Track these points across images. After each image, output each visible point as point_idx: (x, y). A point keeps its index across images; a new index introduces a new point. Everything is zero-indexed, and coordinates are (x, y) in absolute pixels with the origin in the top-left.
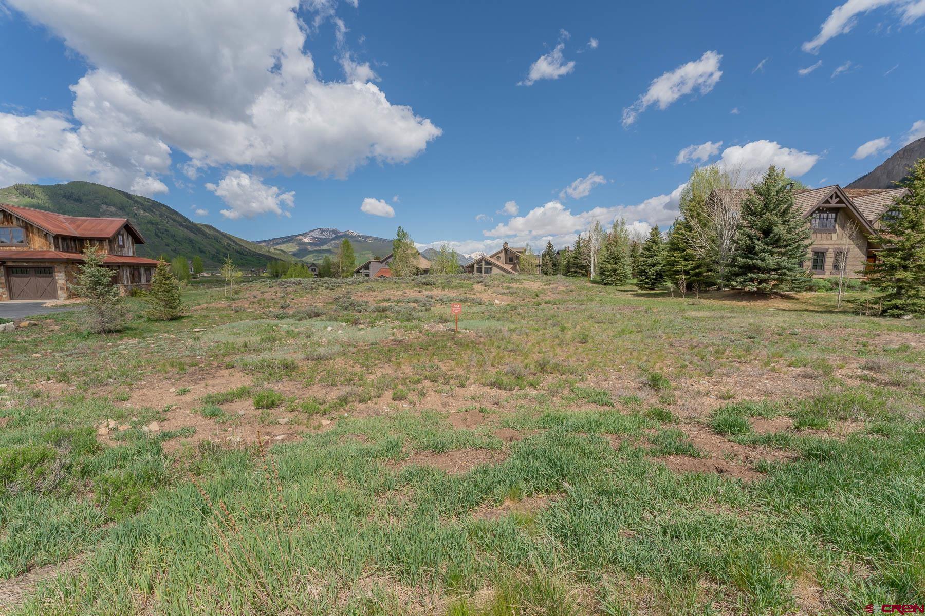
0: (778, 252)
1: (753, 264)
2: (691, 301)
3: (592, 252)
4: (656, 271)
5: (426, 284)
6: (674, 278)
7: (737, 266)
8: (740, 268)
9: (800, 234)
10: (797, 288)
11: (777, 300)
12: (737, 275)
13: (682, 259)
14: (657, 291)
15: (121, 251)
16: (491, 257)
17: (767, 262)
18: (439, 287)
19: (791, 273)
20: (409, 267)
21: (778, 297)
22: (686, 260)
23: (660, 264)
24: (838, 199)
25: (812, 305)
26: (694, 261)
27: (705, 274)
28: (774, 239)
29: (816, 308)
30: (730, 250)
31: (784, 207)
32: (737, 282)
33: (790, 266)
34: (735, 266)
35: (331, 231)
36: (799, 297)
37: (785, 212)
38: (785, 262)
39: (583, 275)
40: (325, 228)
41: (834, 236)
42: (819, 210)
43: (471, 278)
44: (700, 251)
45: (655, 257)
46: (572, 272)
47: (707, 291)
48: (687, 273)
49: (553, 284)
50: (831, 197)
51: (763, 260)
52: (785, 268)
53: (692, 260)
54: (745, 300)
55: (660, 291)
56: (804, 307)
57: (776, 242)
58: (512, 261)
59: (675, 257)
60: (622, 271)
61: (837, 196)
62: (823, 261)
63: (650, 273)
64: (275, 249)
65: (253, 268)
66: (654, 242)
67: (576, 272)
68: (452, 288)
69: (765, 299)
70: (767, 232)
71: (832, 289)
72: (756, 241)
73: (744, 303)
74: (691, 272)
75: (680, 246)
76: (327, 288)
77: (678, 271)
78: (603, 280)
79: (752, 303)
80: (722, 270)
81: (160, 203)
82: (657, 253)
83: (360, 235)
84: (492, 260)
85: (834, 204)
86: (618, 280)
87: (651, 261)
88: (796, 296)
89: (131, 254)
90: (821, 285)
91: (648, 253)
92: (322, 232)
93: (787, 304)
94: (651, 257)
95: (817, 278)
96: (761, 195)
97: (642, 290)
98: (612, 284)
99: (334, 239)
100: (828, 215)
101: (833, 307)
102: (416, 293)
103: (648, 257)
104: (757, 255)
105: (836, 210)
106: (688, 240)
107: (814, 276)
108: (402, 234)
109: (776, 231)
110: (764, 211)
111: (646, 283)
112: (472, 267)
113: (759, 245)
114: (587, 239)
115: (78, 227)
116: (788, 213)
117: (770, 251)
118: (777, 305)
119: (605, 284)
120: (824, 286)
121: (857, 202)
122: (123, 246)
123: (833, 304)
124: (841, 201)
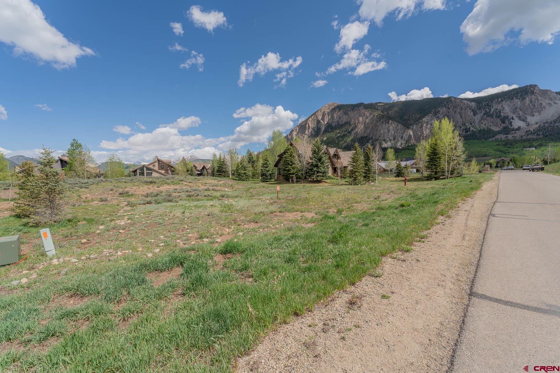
4: (270, 174)
16: (149, 165)
21: (323, 182)
30: (305, 165)
36: (327, 182)
39: (225, 176)
46: (217, 174)
51: (320, 169)
58: (164, 168)
70: (320, 160)
72: (318, 163)
73: (316, 184)
80: (304, 173)
86: (247, 178)
96: (316, 147)
98: (244, 180)
109: (323, 160)
110: (318, 153)
112: (135, 171)
117: (322, 166)
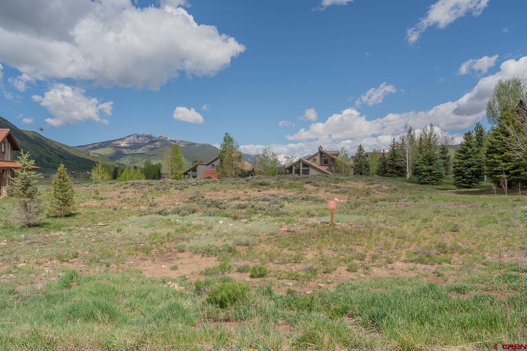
2: (515, 197)
3: (407, 155)
4: (472, 171)
5: (261, 184)
6: (495, 177)
13: (502, 161)
14: (475, 189)
15: (3, 157)
18: (274, 187)
20: (235, 169)
23: (475, 165)
26: (512, 162)
27: (523, 173)
35: (146, 137)
40: (140, 134)
44: (518, 153)
45: (470, 159)
48: (507, 172)
49: (376, 184)
53: (510, 162)
55: (478, 189)
59: (494, 159)
60: (437, 171)
63: (466, 173)
64: (94, 153)
65: (73, 171)
66: (468, 145)
67: (392, 173)
68: (286, 187)
74: (511, 172)
75: (498, 149)
76: (176, 189)
77: (499, 171)
78: (420, 179)
82: (472, 155)
83: (173, 139)
84: (309, 162)
86: (433, 179)
87: (466, 162)
89: (10, 159)
91: (463, 155)
92: (138, 137)
94: (467, 159)
97: (459, 188)
98: (428, 183)
99: (149, 143)
103: (464, 159)
106: (505, 143)
108: (228, 140)
111: (463, 182)
114: (400, 142)
119: (422, 184)
122: (4, 153)
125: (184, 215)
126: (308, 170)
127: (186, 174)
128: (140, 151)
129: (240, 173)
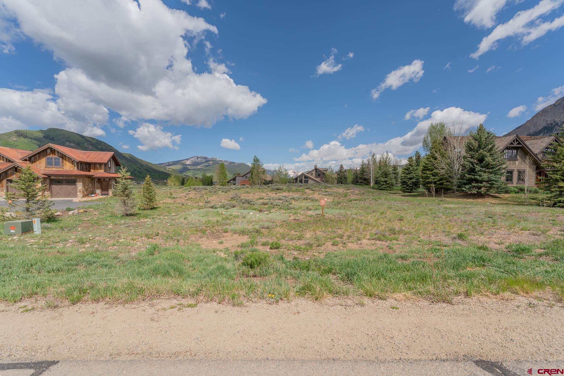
0: (488, 172)
1: (475, 178)
2: (440, 199)
3: (371, 171)
4: (413, 182)
5: (277, 189)
6: (427, 186)
7: (465, 179)
8: (467, 180)
9: (500, 161)
10: (500, 191)
11: (489, 198)
12: (466, 184)
13: (432, 175)
14: (414, 194)
15: (109, 170)
16: (307, 173)
17: (483, 177)
18: (286, 191)
19: (497, 183)
20: (260, 179)
21: (489, 196)
22: (433, 176)
23: (415, 178)
24: (518, 142)
25: (510, 201)
26: (438, 176)
27: (445, 184)
28: (486, 164)
29: (513, 203)
30: (458, 169)
31: (490, 146)
32: (466, 188)
33: (496, 179)
34: (464, 179)
35: (203, 158)
36: (502, 197)
37: (491, 149)
38: (493, 177)
39: (366, 184)
40: (199, 156)
41: (517, 162)
42: (507, 148)
43: (301, 186)
44: (442, 171)
45: (411, 174)
46: (359, 182)
47: (447, 193)
48: (435, 183)
49: (351, 189)
50: (514, 141)
51: (480, 176)
52: (493, 181)
53: (437, 176)
54: (471, 198)
55: (416, 194)
56: (506, 202)
57: (487, 166)
58: (320, 176)
59: (427, 174)
60: (390, 182)
61: (517, 141)
62: (512, 177)
63: (409, 183)
64: (169, 169)
65: (156, 180)
66: (410, 165)
67: (361, 182)
68: (294, 191)
69: (482, 198)
70: (481, 160)
71: (518, 192)
72: (475, 166)
73: (465, 200)
74: (437, 182)
75: (429, 168)
76: (223, 192)
77: (430, 182)
78: (379, 187)
79: (476, 200)
80: (455, 181)
81: (101, 141)
82: (413, 172)
83: (220, 160)
84: (308, 175)
85: (515, 145)
86: (388, 187)
87: (409, 176)
88: (500, 196)
89: (114, 172)
90: (512, 190)
91: (407, 172)
92: (197, 158)
93: (496, 201)
94: (409, 174)
95: (510, 186)
96: (476, 140)
97: (404, 193)
98: (385, 189)
99: (205, 162)
100: (512, 151)
101: (523, 202)
102: (274, 195)
103: (408, 174)
104: (477, 173)
105: (516, 148)
106: (434, 164)
107: (508, 185)
108: (256, 160)
109: (487, 160)
110: (479, 149)
111: (407, 189)
112: (296, 179)
113: (478, 168)
114: (367, 163)
115: (88, 157)
116: (492, 150)
117: (484, 171)
118: (490, 201)
119: (381, 190)
120: (514, 191)
121: (527, 143)
122: (110, 168)
123: (522, 201)
124: (519, 143)
125: (227, 209)
126: (308, 180)
127: (229, 182)
128: (199, 167)
129: (264, 182)
